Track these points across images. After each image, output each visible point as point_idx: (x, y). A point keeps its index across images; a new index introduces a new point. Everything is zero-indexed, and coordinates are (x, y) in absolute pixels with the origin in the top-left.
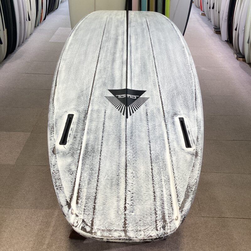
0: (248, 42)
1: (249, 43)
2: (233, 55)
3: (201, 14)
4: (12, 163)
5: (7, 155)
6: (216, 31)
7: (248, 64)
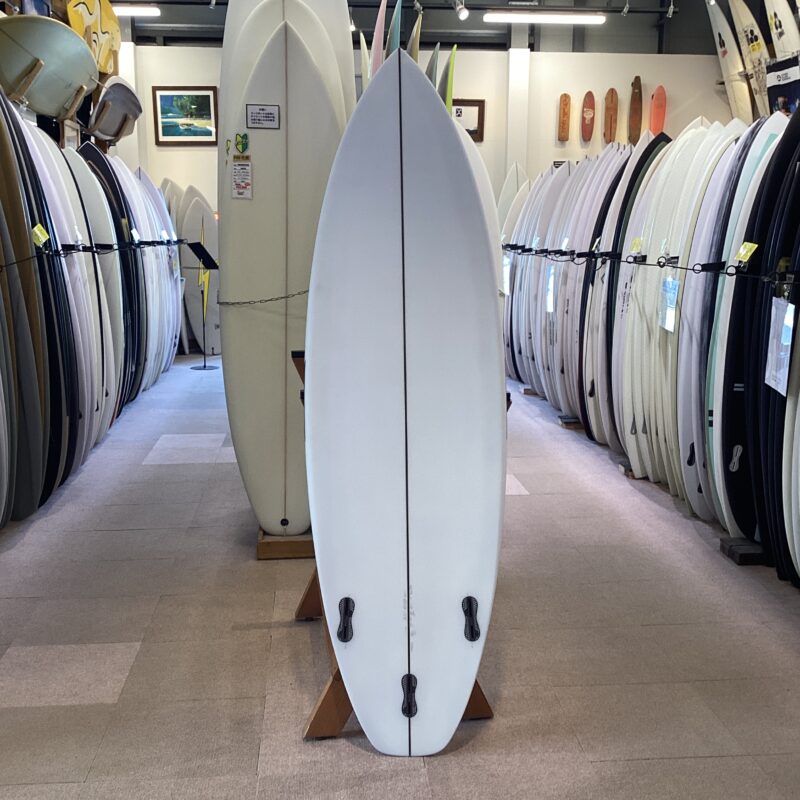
0: (645, 431)
1: (646, 433)
2: (614, 467)
3: (523, 391)
4: (109, 701)
5: (92, 686)
6: (566, 423)
7: (655, 483)
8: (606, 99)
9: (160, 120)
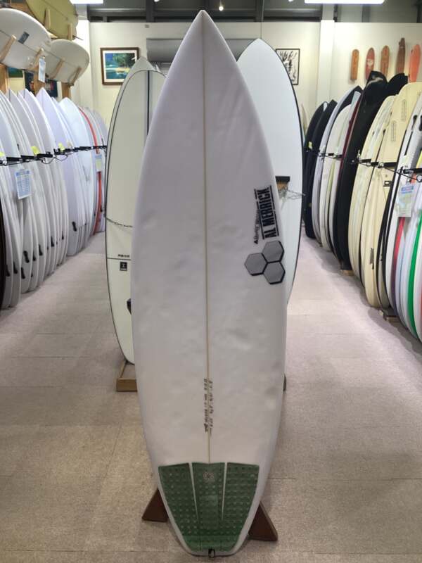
8: (382, 53)
9: (105, 69)
